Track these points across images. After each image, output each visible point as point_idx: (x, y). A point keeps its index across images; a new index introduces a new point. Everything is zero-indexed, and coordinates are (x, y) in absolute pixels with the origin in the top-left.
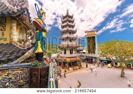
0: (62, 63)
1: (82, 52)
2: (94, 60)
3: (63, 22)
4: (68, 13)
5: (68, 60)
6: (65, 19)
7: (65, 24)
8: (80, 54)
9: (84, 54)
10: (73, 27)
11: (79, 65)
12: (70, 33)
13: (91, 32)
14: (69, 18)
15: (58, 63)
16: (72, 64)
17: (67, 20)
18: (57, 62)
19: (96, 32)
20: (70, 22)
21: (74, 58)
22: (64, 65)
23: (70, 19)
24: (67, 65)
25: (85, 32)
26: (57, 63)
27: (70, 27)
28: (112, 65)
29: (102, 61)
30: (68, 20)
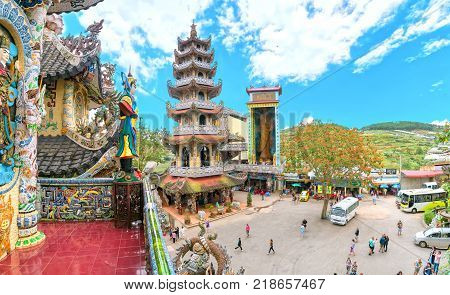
0: (177, 195)
1: (237, 158)
2: (269, 184)
3: (180, 60)
4: (194, 34)
5: (196, 187)
6: (187, 51)
7: (186, 65)
8: (231, 168)
9: (244, 166)
10: (210, 74)
11: (228, 201)
12: (201, 94)
13: (263, 94)
14: (198, 46)
15: (164, 196)
16: (206, 200)
17: (193, 54)
18: (160, 194)
19: (277, 93)
20: (200, 59)
21: (212, 180)
22: (184, 205)
23: (201, 50)
24: (192, 202)
25: (249, 92)
26: (162, 198)
27: (200, 74)
28: (311, 194)
29: (289, 184)
30: (195, 54)
